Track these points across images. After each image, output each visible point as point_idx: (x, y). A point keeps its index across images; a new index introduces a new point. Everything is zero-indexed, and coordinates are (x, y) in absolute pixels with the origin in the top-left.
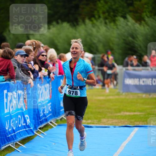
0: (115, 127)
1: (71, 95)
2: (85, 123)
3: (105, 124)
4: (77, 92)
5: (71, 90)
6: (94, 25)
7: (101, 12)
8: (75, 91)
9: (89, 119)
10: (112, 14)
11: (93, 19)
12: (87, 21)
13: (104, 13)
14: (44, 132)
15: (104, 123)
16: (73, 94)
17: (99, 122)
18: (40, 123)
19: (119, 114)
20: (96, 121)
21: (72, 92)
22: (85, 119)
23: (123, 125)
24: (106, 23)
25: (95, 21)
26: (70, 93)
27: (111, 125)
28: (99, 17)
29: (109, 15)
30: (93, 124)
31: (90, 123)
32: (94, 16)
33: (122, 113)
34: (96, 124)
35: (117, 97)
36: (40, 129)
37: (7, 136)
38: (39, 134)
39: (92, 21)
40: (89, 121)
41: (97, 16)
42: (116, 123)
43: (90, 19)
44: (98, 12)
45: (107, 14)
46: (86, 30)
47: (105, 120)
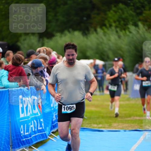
0: (125, 131)
2: (96, 127)
3: (116, 129)
6: (105, 34)
7: (111, 20)
9: (100, 123)
10: (122, 22)
11: (104, 28)
12: (99, 30)
13: (115, 22)
14: (56, 136)
15: (115, 127)
17: (110, 126)
18: (53, 127)
19: (129, 119)
20: (106, 125)
22: (96, 124)
23: (134, 129)
24: (117, 32)
25: (106, 30)
27: (121, 129)
28: (111, 26)
29: (119, 24)
30: (104, 128)
31: (101, 127)
32: (105, 25)
33: (132, 118)
34: (107, 128)
35: (127, 102)
36: (53, 133)
37: (22, 140)
38: (52, 138)
39: (103, 29)
40: (100, 126)
41: (108, 25)
42: (126, 127)
43: (101, 28)
44: (109, 21)
45: (117, 23)
46: (97, 39)
47: (115, 125)
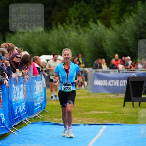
0: (85, 125)
1: (66, 90)
2: (57, 121)
4: (70, 87)
5: (66, 87)
7: (72, 18)
8: (69, 87)
9: (61, 117)
10: (82, 19)
11: (64, 24)
13: (75, 19)
16: (67, 89)
18: (14, 121)
19: (89, 113)
21: (66, 88)
22: (57, 117)
23: (93, 123)
25: (66, 26)
26: (65, 88)
27: (81, 123)
28: (71, 22)
29: (79, 21)
32: (65, 22)
33: (92, 112)
35: (87, 97)
39: (64, 26)
40: (61, 120)
41: (68, 22)
42: (86, 121)
43: (61, 24)
44: (70, 18)
45: (77, 20)
